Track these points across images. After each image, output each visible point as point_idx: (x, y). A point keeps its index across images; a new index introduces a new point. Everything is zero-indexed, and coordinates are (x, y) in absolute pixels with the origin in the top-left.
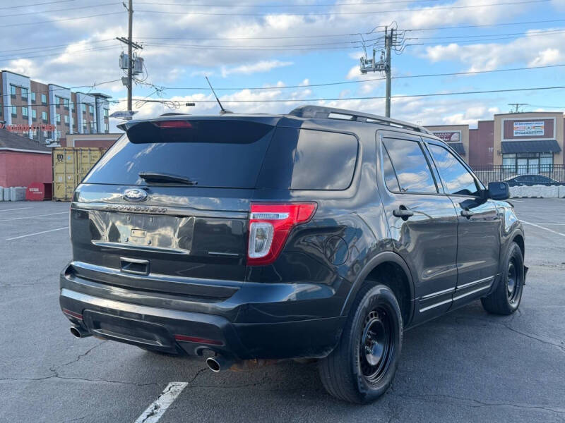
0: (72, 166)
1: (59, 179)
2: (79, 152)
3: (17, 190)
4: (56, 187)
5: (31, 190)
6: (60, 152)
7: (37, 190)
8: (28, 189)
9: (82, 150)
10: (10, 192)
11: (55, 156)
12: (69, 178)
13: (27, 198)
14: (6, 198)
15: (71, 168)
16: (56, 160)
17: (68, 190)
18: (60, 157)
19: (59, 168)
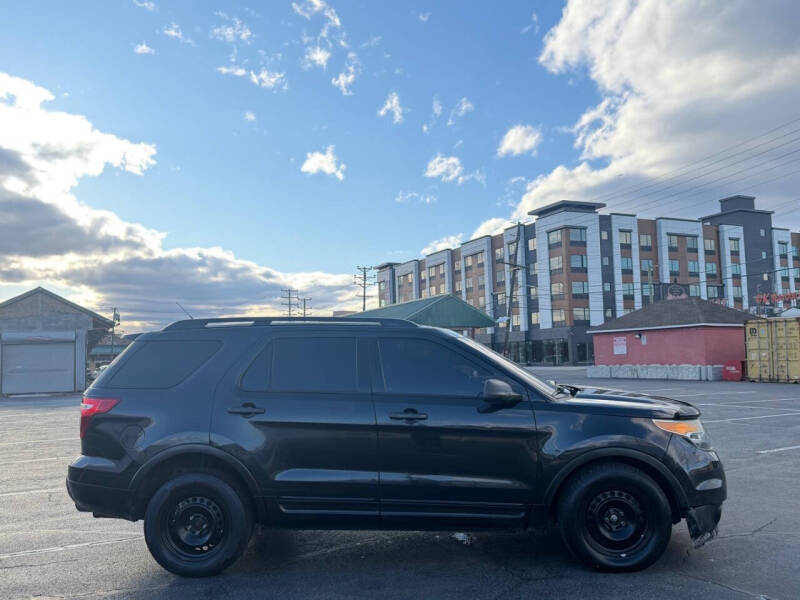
0: (765, 341)
1: (753, 356)
2: (774, 324)
3: (714, 369)
4: (749, 366)
5: (728, 368)
6: (752, 326)
7: (733, 368)
8: (724, 368)
9: (776, 322)
10: (707, 369)
11: (748, 331)
12: (764, 354)
13: (724, 377)
14: (704, 378)
15: (764, 344)
16: (748, 335)
17: (763, 369)
18: (753, 331)
19: (752, 344)
